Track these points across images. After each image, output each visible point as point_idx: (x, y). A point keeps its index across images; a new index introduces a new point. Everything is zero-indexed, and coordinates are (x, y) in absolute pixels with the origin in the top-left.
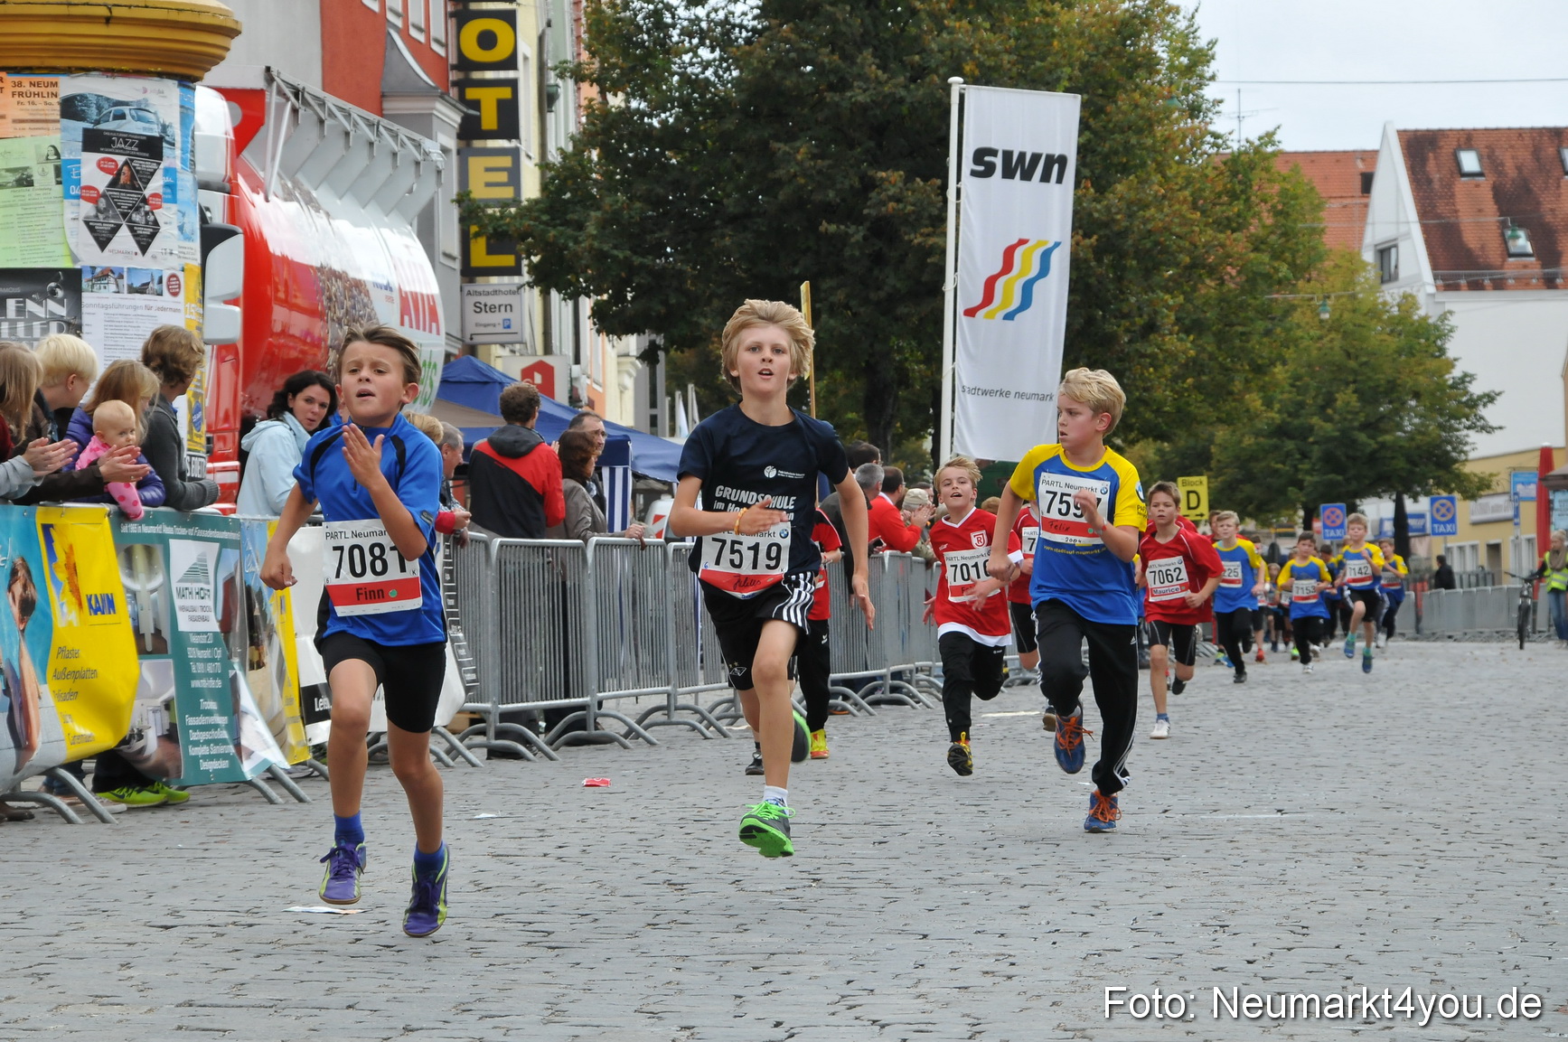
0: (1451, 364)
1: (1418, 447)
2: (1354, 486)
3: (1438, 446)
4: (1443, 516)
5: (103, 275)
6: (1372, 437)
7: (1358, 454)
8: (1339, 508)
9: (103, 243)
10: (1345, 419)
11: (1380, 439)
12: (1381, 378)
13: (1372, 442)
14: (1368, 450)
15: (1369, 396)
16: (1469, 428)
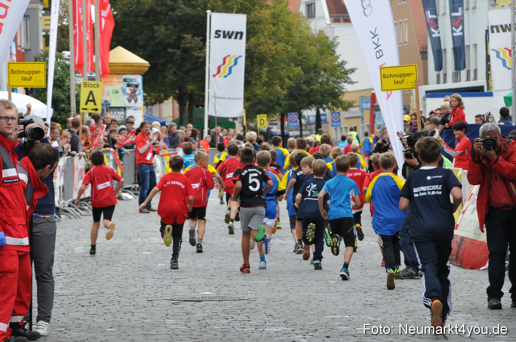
0: (338, 57)
1: (325, 90)
2: (301, 105)
3: (333, 90)
4: (336, 119)
5: (129, 107)
6: (308, 87)
7: (303, 93)
8: (296, 115)
9: (130, 101)
10: (297, 80)
11: (311, 88)
12: (312, 64)
13: (308, 89)
14: (306, 92)
15: (307, 70)
16: (344, 82)
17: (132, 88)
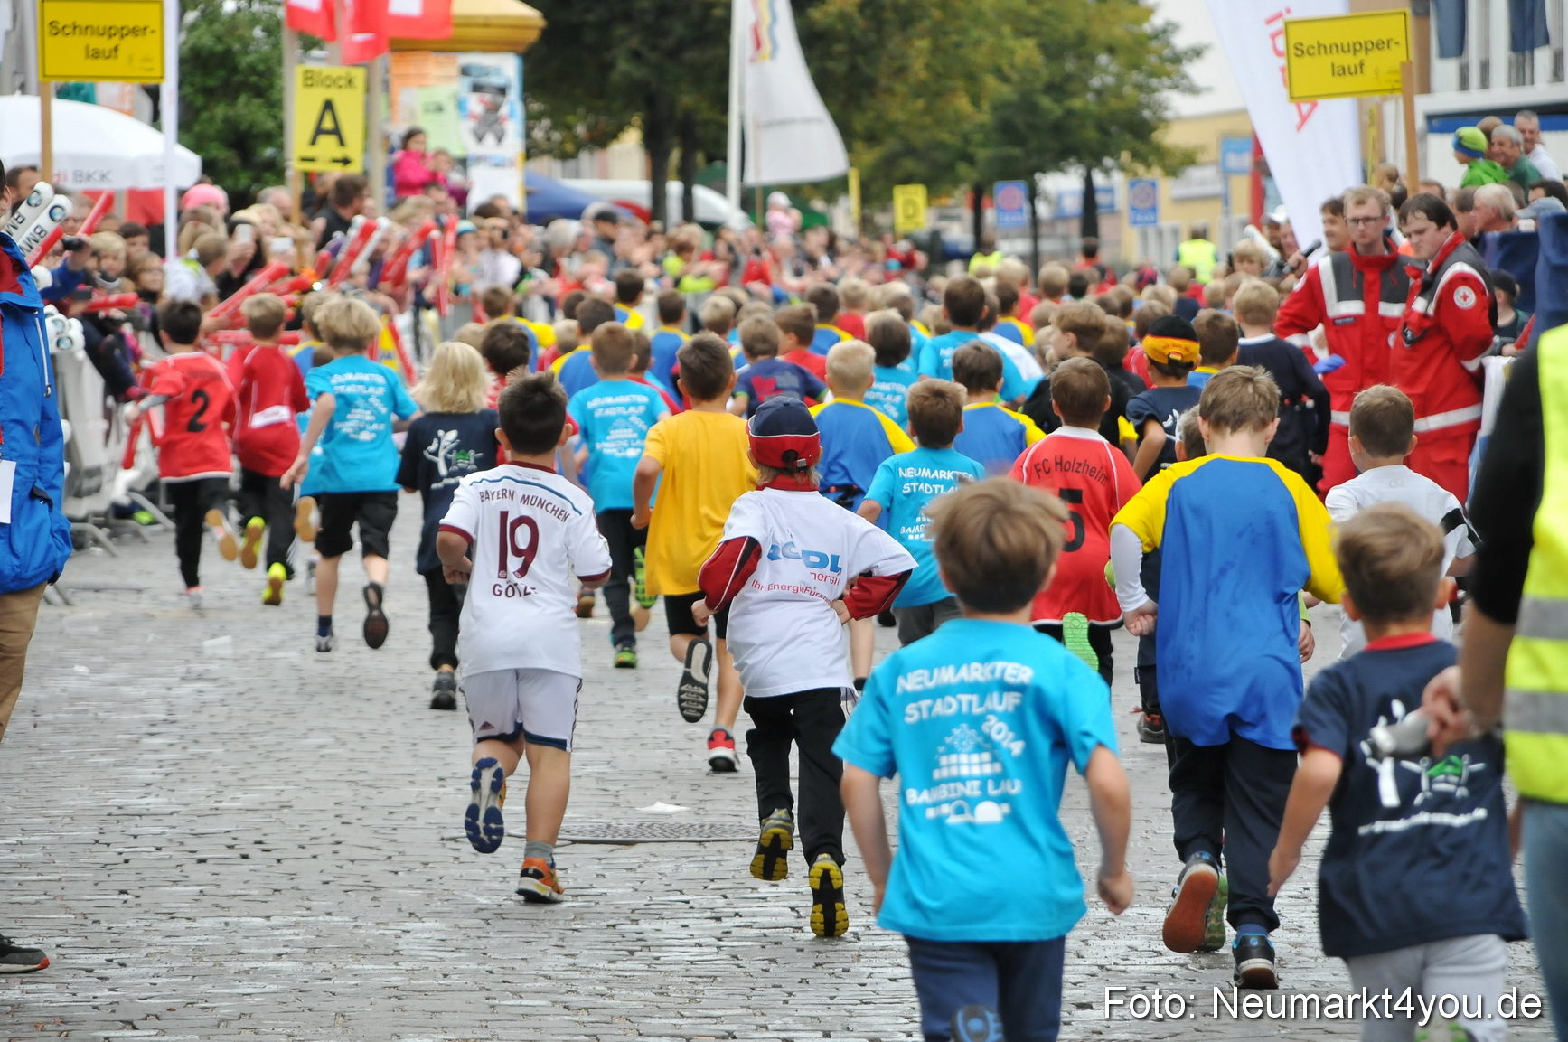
0: (1151, 12)
1: (1112, 114)
2: (1034, 160)
3: (1135, 112)
4: (1143, 202)
6: (1057, 101)
7: (1041, 122)
8: (1019, 188)
10: (1025, 80)
11: (1067, 104)
12: (1069, 29)
13: (1057, 107)
14: (1052, 118)
15: (1054, 51)
16: (1171, 88)
17: (487, 97)
